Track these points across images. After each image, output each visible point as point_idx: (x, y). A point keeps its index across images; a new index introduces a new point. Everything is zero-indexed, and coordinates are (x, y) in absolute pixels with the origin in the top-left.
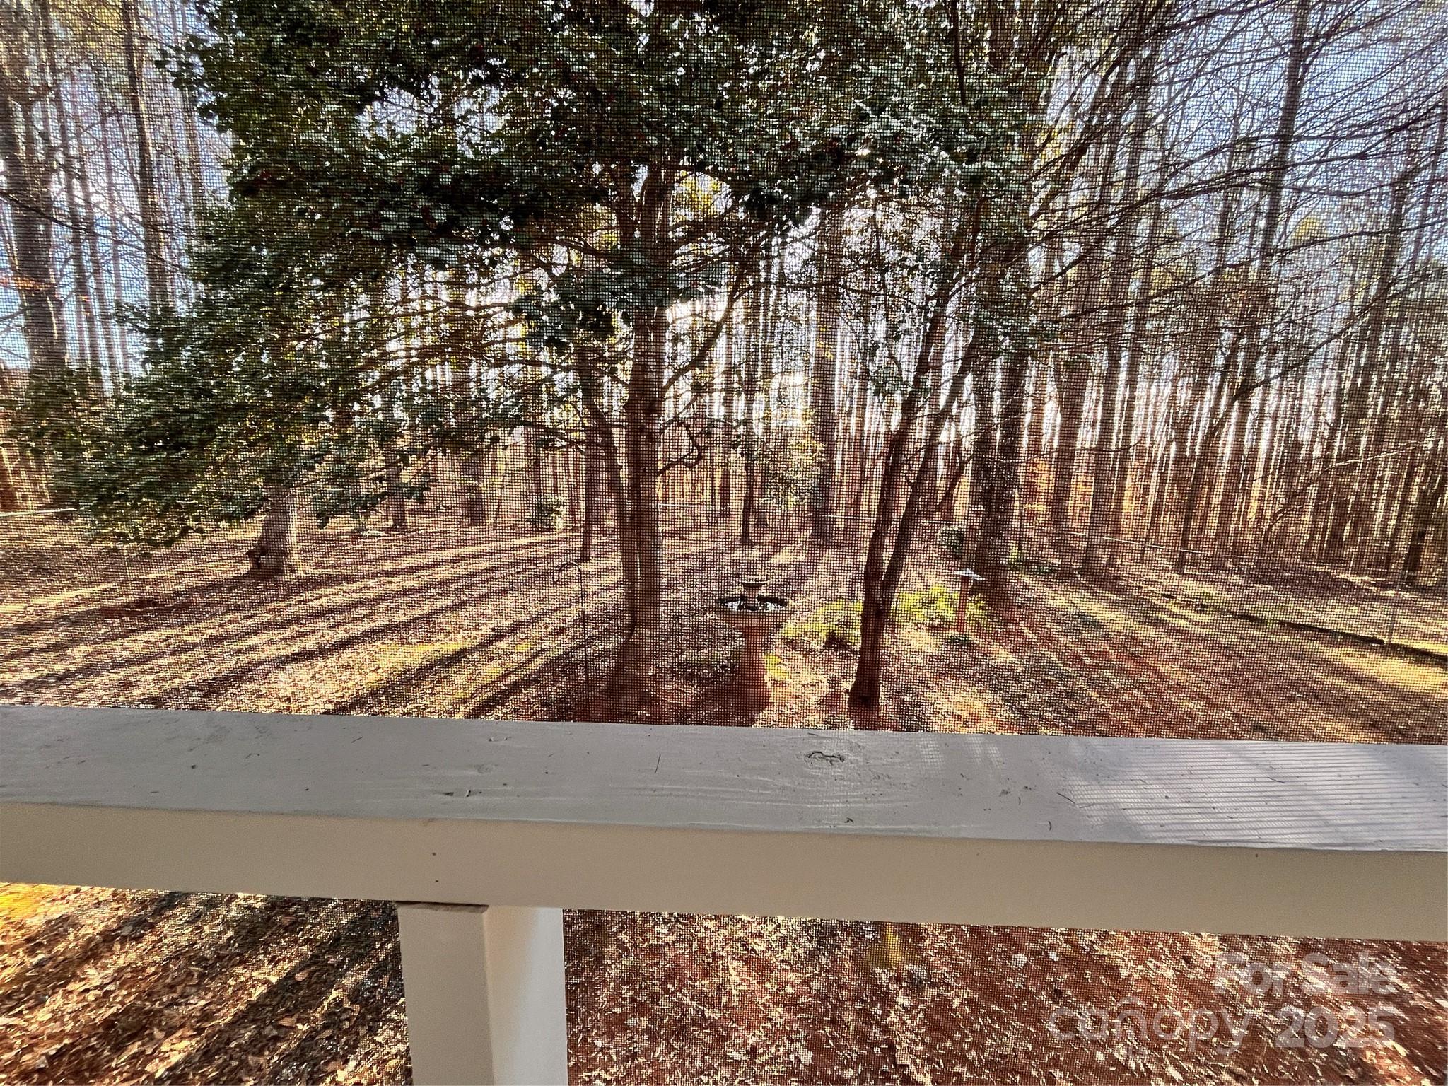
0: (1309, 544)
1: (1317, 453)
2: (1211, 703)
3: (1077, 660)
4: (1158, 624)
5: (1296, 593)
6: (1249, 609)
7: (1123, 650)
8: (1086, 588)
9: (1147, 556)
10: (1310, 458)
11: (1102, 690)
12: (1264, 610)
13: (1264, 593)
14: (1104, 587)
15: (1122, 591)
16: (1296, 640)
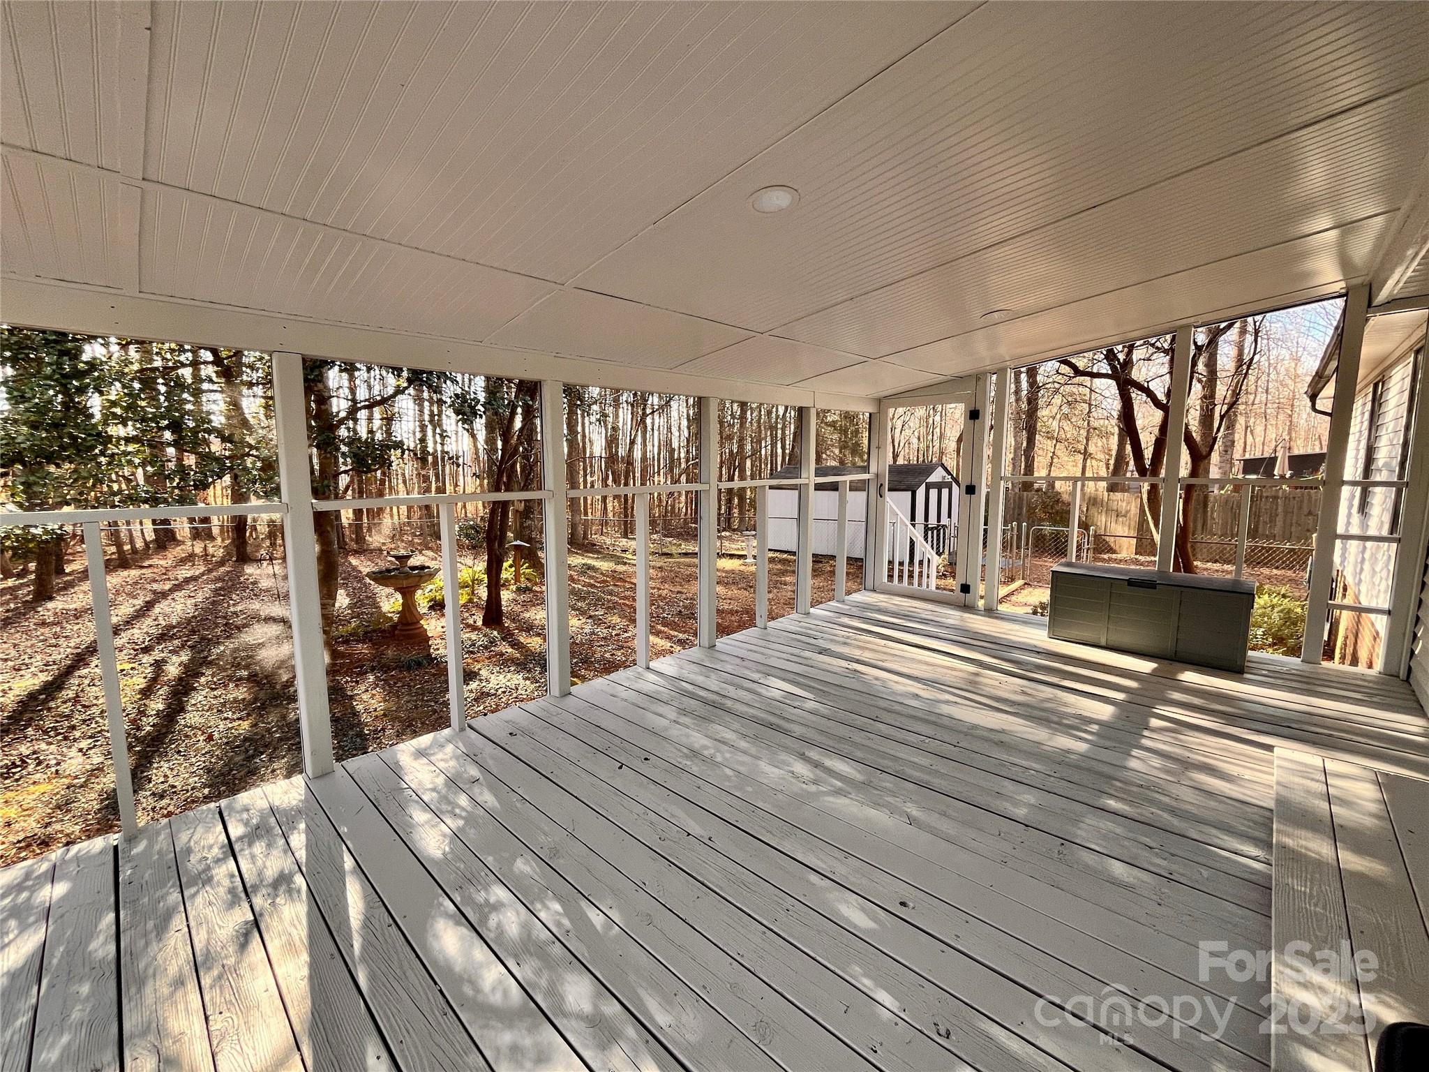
0: (686, 514)
1: (682, 455)
2: (659, 589)
3: (592, 586)
4: (625, 564)
5: (686, 540)
6: (665, 550)
7: (614, 578)
8: (577, 553)
9: (605, 531)
10: (679, 459)
11: (611, 594)
12: (674, 550)
13: (670, 542)
14: (588, 552)
15: (598, 552)
16: (687, 560)
